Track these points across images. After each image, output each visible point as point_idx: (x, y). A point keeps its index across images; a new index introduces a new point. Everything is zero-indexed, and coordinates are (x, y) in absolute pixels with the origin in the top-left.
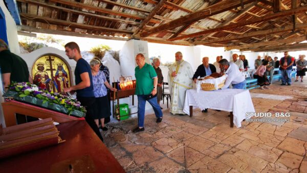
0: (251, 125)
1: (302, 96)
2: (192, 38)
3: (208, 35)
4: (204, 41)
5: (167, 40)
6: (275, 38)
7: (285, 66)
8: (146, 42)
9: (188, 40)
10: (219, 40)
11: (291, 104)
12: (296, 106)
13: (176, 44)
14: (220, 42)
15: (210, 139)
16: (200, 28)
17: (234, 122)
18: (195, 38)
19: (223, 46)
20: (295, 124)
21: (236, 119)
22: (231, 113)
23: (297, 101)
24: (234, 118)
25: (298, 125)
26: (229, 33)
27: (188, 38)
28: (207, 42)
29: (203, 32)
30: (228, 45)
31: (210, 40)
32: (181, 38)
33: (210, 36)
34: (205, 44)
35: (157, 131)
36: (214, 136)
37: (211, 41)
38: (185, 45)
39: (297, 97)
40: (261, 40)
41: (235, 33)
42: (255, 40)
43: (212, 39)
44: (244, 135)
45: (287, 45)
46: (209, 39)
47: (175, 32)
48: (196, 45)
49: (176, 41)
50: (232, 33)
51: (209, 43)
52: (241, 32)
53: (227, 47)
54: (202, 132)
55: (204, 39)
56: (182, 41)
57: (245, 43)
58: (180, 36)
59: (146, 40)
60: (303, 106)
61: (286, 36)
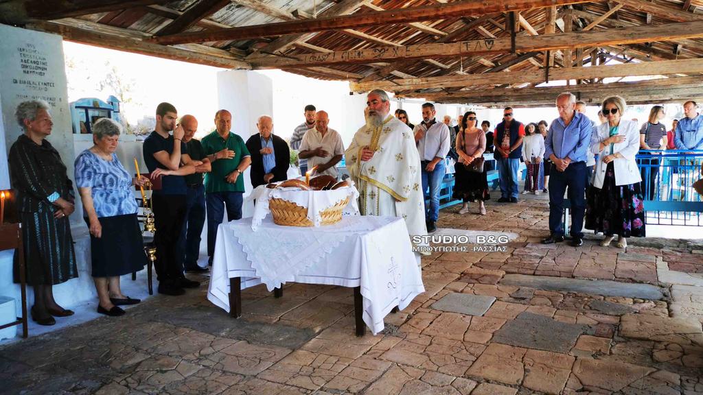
0: (413, 322)
1: (535, 231)
2: (241, 43)
3: (297, 37)
4: (282, 55)
5: (146, 39)
6: (483, 66)
7: (506, 149)
8: (57, 37)
9: (226, 48)
10: (330, 59)
11: (512, 254)
12: (521, 257)
13: (182, 58)
14: (333, 65)
15: (294, 382)
16: (269, 13)
17: (365, 317)
18: (251, 43)
19: (344, 78)
20: (511, 306)
21: (370, 307)
22: (357, 290)
23: (524, 245)
24: (366, 306)
25: (519, 308)
26: (360, 39)
27: (227, 42)
28: (292, 62)
29: (278, 25)
30: (358, 76)
31: (302, 57)
32: (200, 38)
33: (303, 40)
34: (288, 68)
35: (104, 384)
36: (305, 369)
37: (306, 58)
38: (215, 64)
39: (527, 233)
40: (449, 70)
41: (379, 39)
42: (434, 67)
43: (309, 51)
44: (389, 355)
45: (509, 90)
46: (301, 50)
47: (176, 11)
48: (255, 66)
49: (181, 47)
50: (368, 41)
51: (300, 64)
52: (394, 38)
53: (358, 80)
54: (269, 364)
55: (283, 49)
56: (205, 48)
57: (407, 73)
58: (196, 29)
59: (55, 29)
60: (536, 257)
61: (507, 65)
